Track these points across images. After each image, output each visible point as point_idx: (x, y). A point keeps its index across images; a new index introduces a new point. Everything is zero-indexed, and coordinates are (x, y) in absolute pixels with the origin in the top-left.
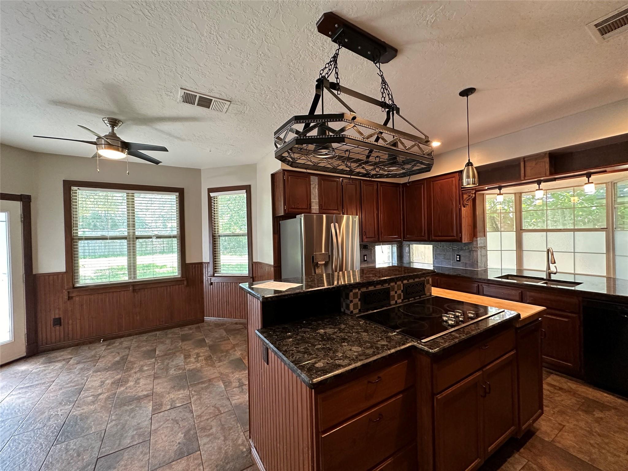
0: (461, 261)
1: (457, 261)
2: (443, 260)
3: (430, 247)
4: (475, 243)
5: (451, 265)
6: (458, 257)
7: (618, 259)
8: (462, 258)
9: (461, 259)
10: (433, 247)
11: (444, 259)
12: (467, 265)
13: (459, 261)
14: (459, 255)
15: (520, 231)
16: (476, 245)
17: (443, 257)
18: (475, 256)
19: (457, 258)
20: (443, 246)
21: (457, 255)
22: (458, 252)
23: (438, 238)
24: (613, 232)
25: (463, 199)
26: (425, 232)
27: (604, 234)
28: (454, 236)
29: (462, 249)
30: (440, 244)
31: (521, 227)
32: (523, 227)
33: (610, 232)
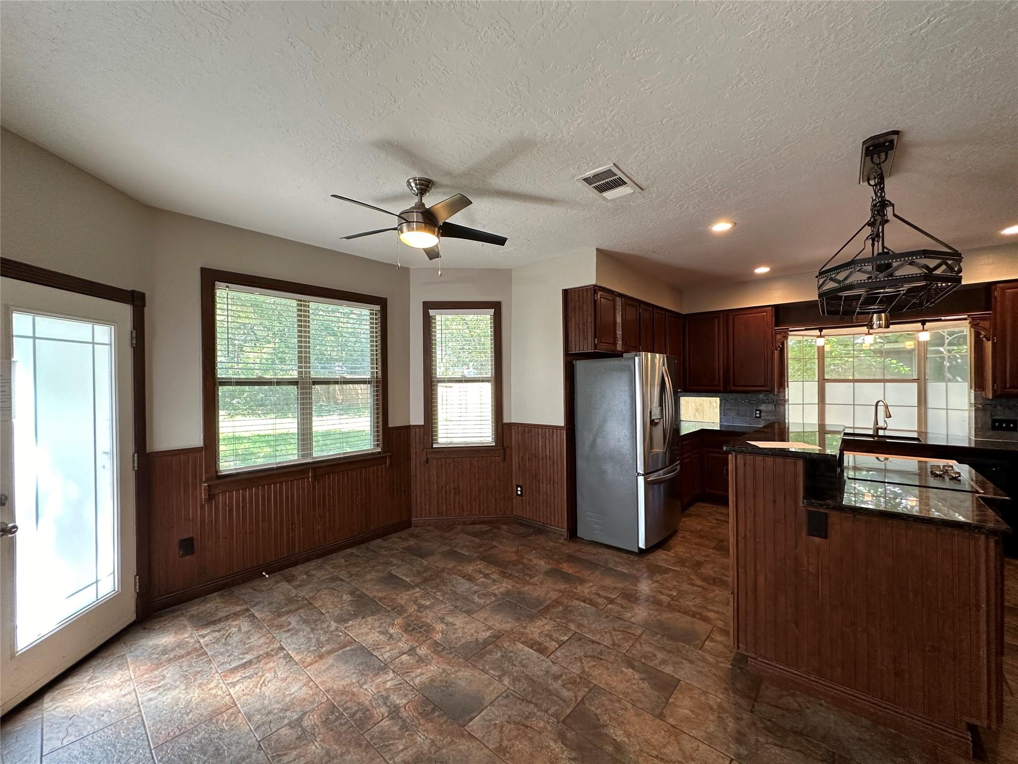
0: (762, 417)
1: (756, 417)
2: (736, 417)
3: (717, 400)
4: (781, 395)
5: (747, 422)
6: (758, 412)
7: (930, 413)
8: (763, 414)
10: (720, 400)
11: (736, 415)
13: (760, 417)
14: (760, 411)
15: (822, 382)
16: (783, 397)
17: (735, 413)
18: (781, 410)
19: (756, 414)
20: (736, 399)
21: (756, 410)
22: (758, 407)
23: (740, 389)
24: (925, 383)
25: (776, 340)
26: (719, 380)
27: (915, 385)
28: (764, 386)
29: (763, 402)
30: (731, 396)
31: (824, 376)
32: (826, 376)
33: (922, 383)
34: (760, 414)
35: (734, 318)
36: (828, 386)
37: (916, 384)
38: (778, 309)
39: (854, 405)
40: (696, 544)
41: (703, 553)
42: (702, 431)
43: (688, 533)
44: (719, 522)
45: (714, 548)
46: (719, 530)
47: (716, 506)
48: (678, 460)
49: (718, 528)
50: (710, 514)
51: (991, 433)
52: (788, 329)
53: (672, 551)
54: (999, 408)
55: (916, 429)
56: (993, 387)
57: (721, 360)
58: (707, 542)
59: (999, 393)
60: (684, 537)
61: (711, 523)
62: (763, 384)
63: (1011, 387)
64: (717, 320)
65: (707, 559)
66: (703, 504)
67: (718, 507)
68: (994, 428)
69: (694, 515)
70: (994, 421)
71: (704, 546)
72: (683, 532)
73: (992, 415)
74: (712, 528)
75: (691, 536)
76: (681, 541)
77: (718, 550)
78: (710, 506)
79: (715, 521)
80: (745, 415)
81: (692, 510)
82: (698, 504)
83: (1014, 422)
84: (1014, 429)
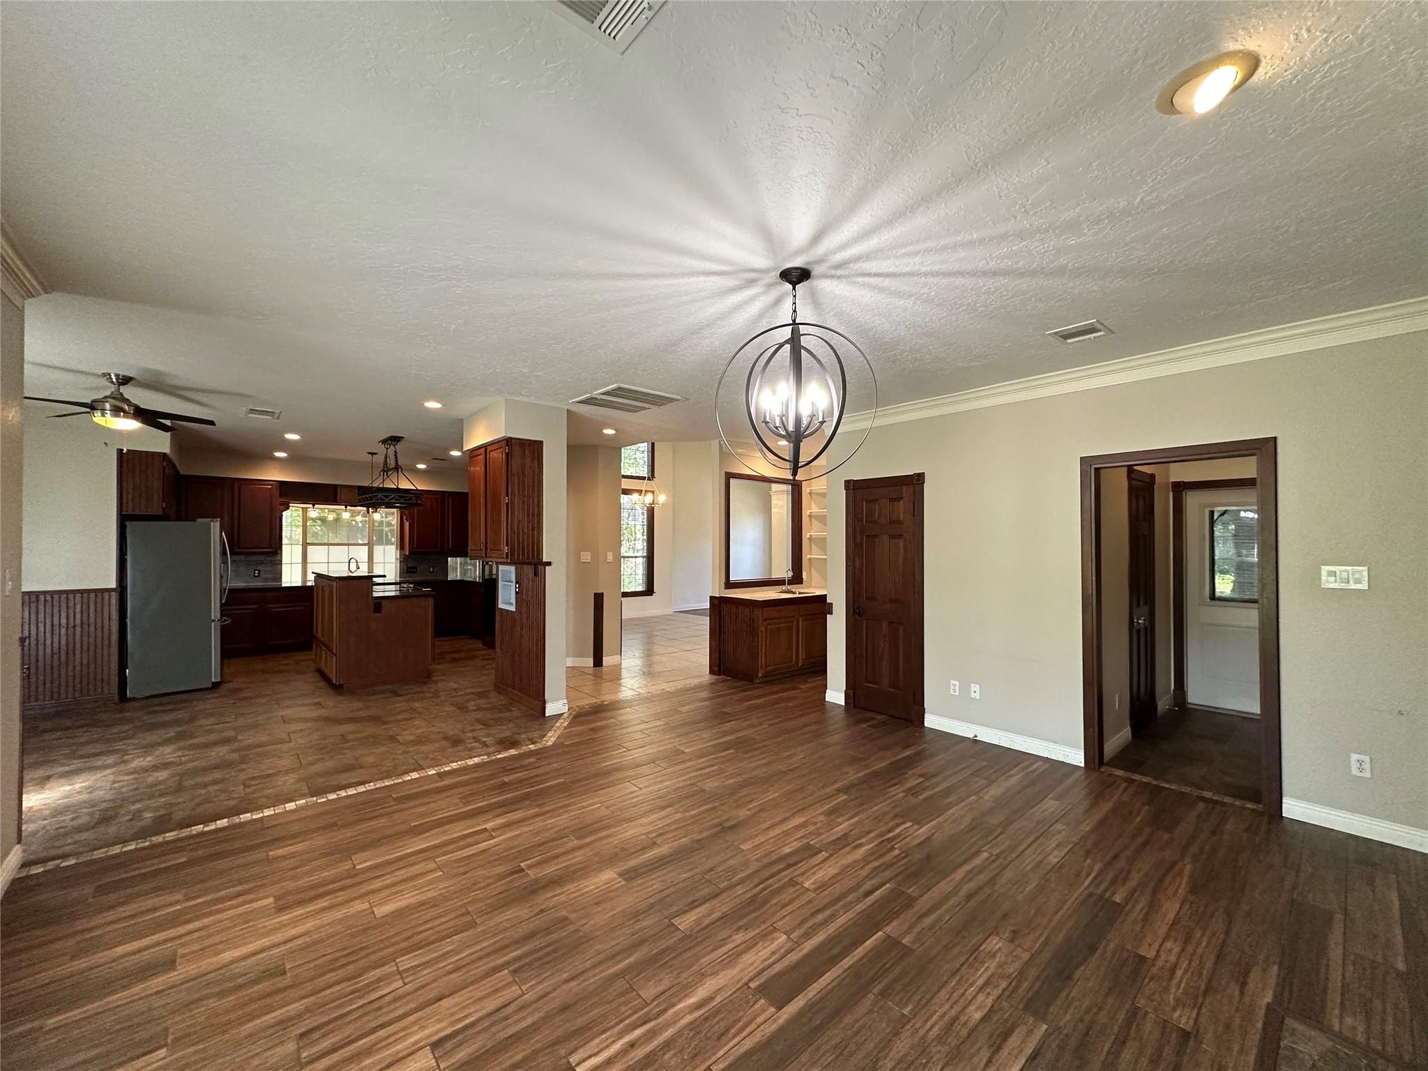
0: (261, 576)
1: (255, 576)
5: (245, 582)
6: (257, 572)
8: (262, 573)
12: (269, 580)
13: (258, 576)
14: (259, 570)
15: (305, 545)
18: (279, 569)
20: (236, 561)
21: (255, 570)
22: (257, 567)
23: (245, 551)
24: (372, 546)
25: (279, 510)
27: (367, 547)
28: (269, 548)
29: (262, 563)
31: (307, 542)
33: (370, 546)
35: (239, 487)
36: (309, 548)
38: (282, 485)
39: (328, 563)
51: (407, 575)
52: (289, 501)
54: (410, 560)
56: (409, 548)
59: (411, 552)
62: (266, 547)
63: (418, 548)
68: (408, 572)
70: (408, 568)
73: (407, 565)
80: (244, 575)
83: (416, 568)
84: (416, 572)
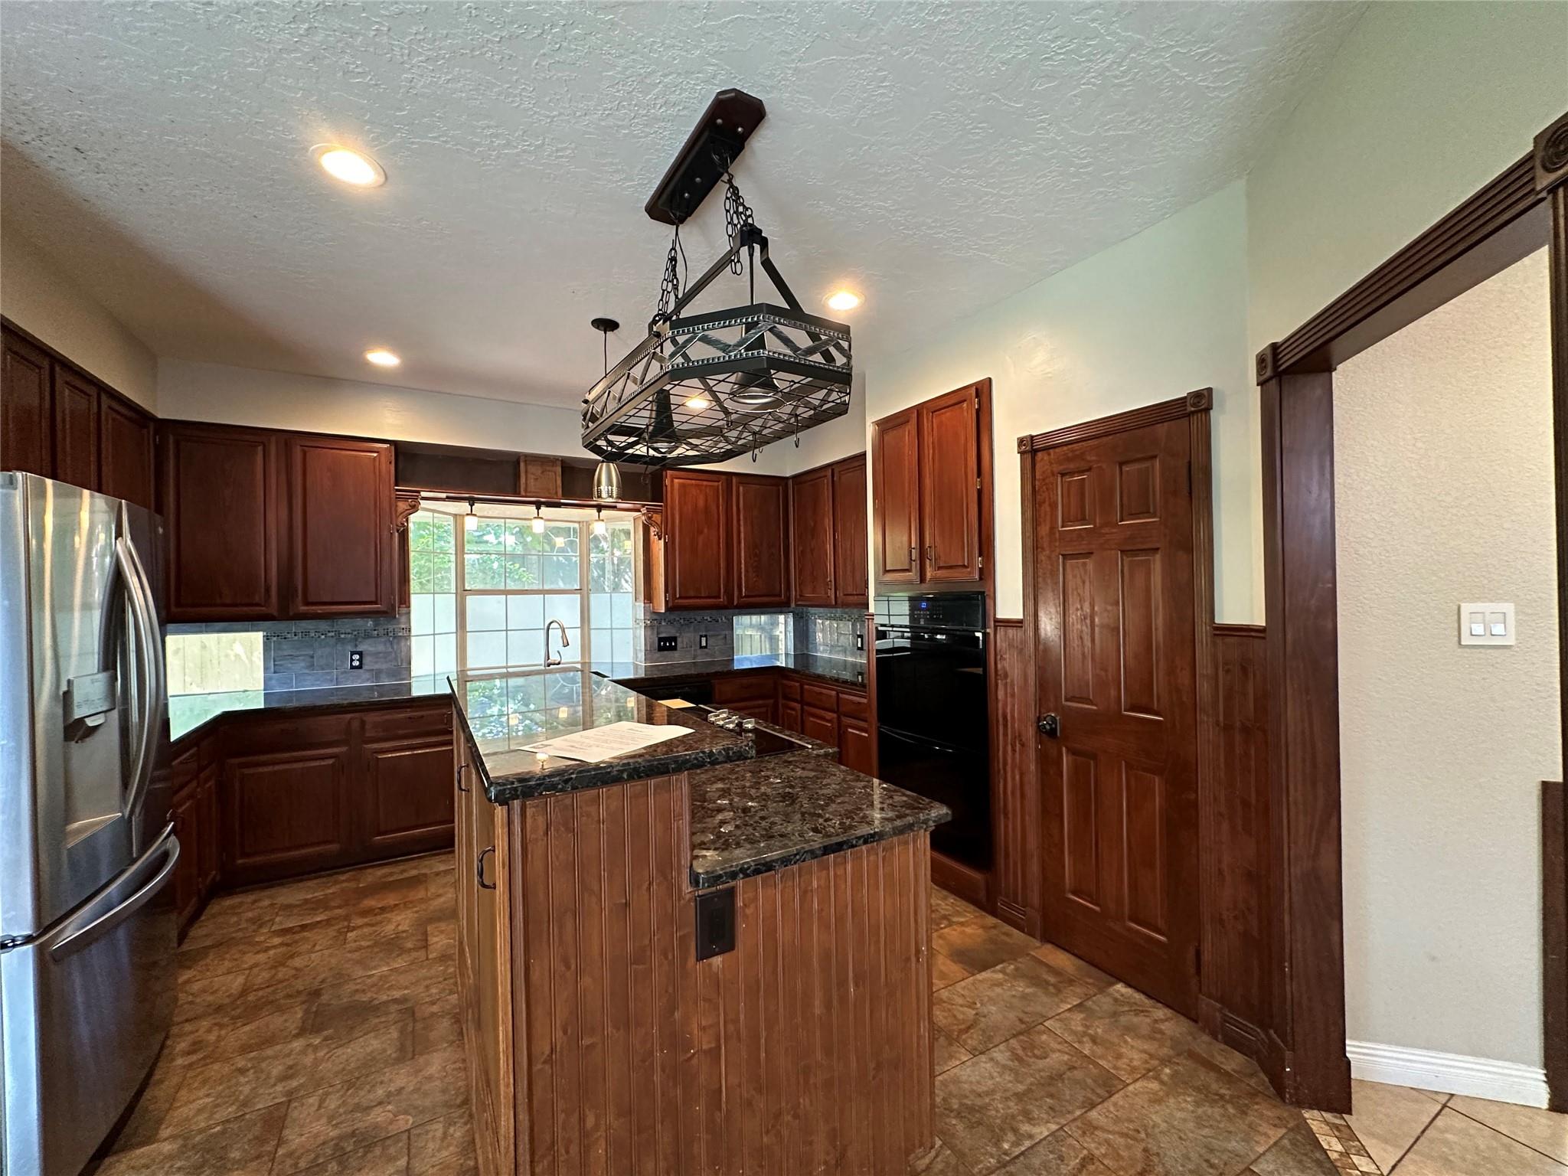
0: (365, 667)
1: (352, 667)
2: (307, 671)
3: (257, 638)
4: (403, 619)
5: (332, 681)
6: (357, 657)
7: (594, 634)
8: (367, 660)
9: (364, 661)
10: (267, 638)
11: (308, 667)
12: (383, 676)
13: (360, 667)
14: (360, 654)
15: (462, 594)
16: (405, 624)
17: (303, 664)
18: (404, 649)
19: (352, 660)
20: (306, 633)
21: (353, 653)
22: (356, 646)
23: (319, 609)
24: (588, 594)
25: (396, 511)
26: (268, 590)
28: (375, 603)
29: (367, 636)
30: (295, 626)
31: (464, 586)
32: (466, 585)
33: (584, 593)
34: (360, 660)
35: (305, 454)
36: (470, 600)
37: (579, 596)
38: (403, 452)
39: (507, 630)
40: (245, 1049)
41: (277, 1070)
42: (227, 718)
43: (205, 1024)
44: (287, 938)
45: (302, 1032)
46: (297, 962)
47: (267, 893)
48: (170, 821)
49: (292, 957)
50: (258, 922)
51: (658, 654)
52: (419, 492)
53: (165, 1133)
54: (663, 623)
55: (579, 659)
56: (666, 597)
57: (273, 545)
58: (276, 1021)
59: (670, 605)
60: (196, 1046)
61: (267, 949)
62: (373, 599)
63: (680, 598)
64: (260, 448)
65: (294, 1083)
66: (228, 902)
67: (273, 891)
68: (661, 649)
69: (212, 947)
70: (660, 640)
71: (269, 1041)
72: (188, 1027)
73: (658, 633)
74: (280, 963)
75: (221, 1026)
76: (190, 1066)
77: (316, 1030)
78: (250, 898)
79: (277, 941)
80: (329, 666)
81: (202, 933)
82: (214, 908)
83: (675, 639)
84: (675, 648)
